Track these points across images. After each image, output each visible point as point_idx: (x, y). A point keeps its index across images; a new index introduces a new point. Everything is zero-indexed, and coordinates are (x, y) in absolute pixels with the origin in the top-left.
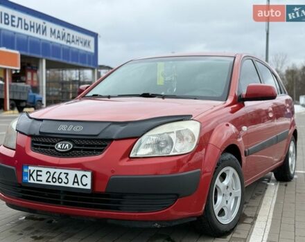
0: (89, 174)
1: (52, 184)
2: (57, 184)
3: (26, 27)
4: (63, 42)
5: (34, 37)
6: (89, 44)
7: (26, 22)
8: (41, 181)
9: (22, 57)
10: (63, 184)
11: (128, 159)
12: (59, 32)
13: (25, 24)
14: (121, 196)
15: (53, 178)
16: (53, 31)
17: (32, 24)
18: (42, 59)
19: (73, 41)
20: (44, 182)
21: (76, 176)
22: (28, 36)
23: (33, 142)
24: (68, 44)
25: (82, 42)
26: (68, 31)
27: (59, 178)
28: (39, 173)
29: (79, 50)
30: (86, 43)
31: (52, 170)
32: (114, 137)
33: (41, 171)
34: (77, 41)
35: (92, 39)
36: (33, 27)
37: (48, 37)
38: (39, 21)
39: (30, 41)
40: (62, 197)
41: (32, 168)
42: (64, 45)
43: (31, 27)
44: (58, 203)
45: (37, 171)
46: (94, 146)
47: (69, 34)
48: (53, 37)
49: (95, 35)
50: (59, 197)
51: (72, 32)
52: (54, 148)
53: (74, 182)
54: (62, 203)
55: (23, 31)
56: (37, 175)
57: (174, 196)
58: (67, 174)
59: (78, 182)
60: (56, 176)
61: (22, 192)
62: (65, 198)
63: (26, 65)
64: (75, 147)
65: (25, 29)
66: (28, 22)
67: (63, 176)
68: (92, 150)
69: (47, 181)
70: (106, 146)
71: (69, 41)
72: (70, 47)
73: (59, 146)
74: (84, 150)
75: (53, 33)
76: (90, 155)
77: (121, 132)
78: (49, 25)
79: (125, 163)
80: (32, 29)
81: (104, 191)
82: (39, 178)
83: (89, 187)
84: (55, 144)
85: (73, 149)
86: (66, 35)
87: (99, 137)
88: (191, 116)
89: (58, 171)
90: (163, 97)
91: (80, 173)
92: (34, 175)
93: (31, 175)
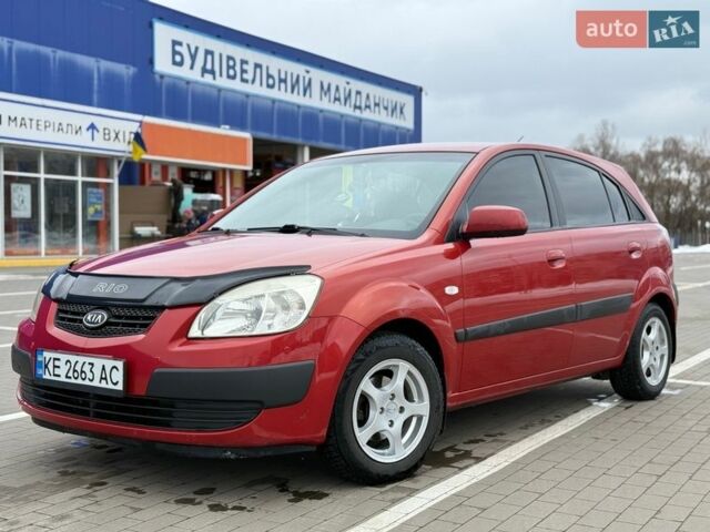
0: (120, 364)
1: (73, 381)
2: (79, 381)
3: (271, 82)
4: (347, 110)
5: (287, 103)
6: (401, 112)
7: (270, 72)
8: (59, 376)
9: (257, 143)
10: (87, 382)
11: (185, 340)
12: (337, 89)
13: (269, 76)
14: (171, 403)
15: (75, 371)
16: (326, 87)
17: (283, 76)
18: (303, 146)
19: (368, 107)
20: (63, 379)
21: (104, 368)
22: (274, 101)
23: (59, 311)
24: (357, 113)
25: (386, 108)
26: (356, 85)
27: (82, 372)
28: (57, 363)
29: (380, 124)
30: (396, 109)
31: (73, 358)
32: (166, 304)
33: (59, 359)
34: (377, 105)
35: (408, 100)
36: (285, 81)
37: (314, 101)
38: (297, 69)
39: (279, 110)
40: (91, 405)
41: (48, 355)
42: (347, 116)
43: (281, 81)
44: (85, 414)
45: (55, 359)
46: (137, 318)
47: (358, 93)
48: (325, 99)
49: (416, 92)
50: (87, 404)
51: (366, 88)
52: (81, 321)
53: (102, 378)
54: (92, 414)
55: (263, 91)
56: (55, 367)
57: (257, 406)
58: (92, 364)
59: (105, 379)
60: (78, 368)
61: (46, 396)
62: (97, 406)
63: (273, 159)
64: (112, 320)
65: (268, 86)
66: (274, 72)
67: (87, 368)
68: (134, 325)
69: (67, 377)
70: (153, 318)
71: (360, 108)
72: (361, 120)
73: (89, 318)
74: (124, 325)
75: (325, 90)
76: (130, 333)
77: (181, 295)
78: (318, 76)
79: (176, 348)
80: (283, 85)
81: (143, 393)
82: (57, 371)
83: (120, 387)
84: (84, 314)
85: (107, 323)
86: (353, 94)
87: (146, 303)
88: (309, 267)
89: (81, 359)
90: (310, 232)
91: (109, 363)
92: (51, 366)
93: (46, 366)
